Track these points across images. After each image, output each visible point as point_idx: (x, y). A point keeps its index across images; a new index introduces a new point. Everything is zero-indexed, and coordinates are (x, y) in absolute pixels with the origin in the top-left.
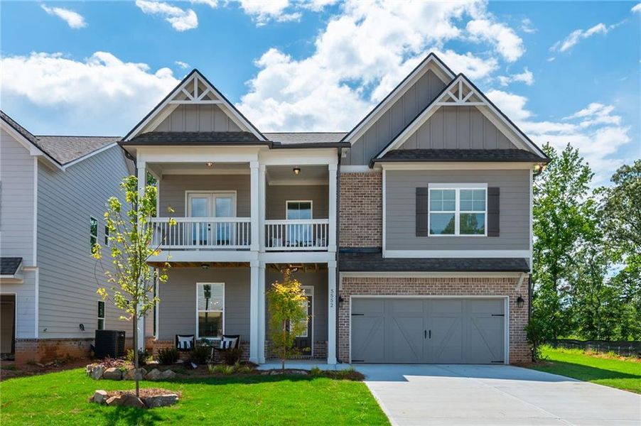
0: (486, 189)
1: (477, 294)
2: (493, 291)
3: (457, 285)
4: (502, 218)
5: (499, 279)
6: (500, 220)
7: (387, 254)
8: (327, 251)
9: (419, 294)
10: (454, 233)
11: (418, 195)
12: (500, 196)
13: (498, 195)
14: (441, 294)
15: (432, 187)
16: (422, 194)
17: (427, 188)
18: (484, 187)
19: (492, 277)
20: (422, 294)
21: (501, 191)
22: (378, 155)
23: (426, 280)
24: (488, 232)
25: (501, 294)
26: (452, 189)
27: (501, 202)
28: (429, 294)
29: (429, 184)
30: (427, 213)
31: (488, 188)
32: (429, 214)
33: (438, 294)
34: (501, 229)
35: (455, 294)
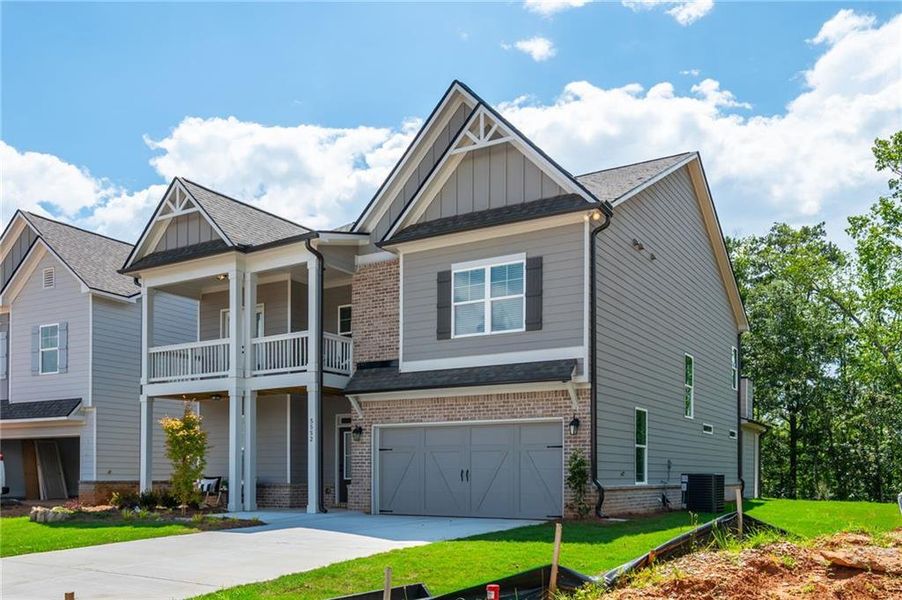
0: (525, 261)
1: (521, 417)
2: (541, 411)
3: (493, 404)
4: (546, 302)
5: (549, 392)
6: (544, 304)
7: (405, 367)
8: (305, 371)
9: (448, 420)
10: (483, 331)
11: (439, 282)
12: (544, 270)
13: (541, 267)
14: (475, 419)
15: (457, 268)
16: (444, 279)
17: (450, 272)
18: (520, 259)
19: (540, 390)
20: (452, 420)
21: (544, 261)
22: (384, 237)
23: (456, 399)
24: (527, 324)
25: (551, 416)
26: (480, 268)
27: (545, 277)
28: (459, 419)
29: (453, 266)
30: (450, 307)
31: (527, 260)
32: (453, 308)
33: (471, 419)
34: (546, 319)
35: (491, 418)
